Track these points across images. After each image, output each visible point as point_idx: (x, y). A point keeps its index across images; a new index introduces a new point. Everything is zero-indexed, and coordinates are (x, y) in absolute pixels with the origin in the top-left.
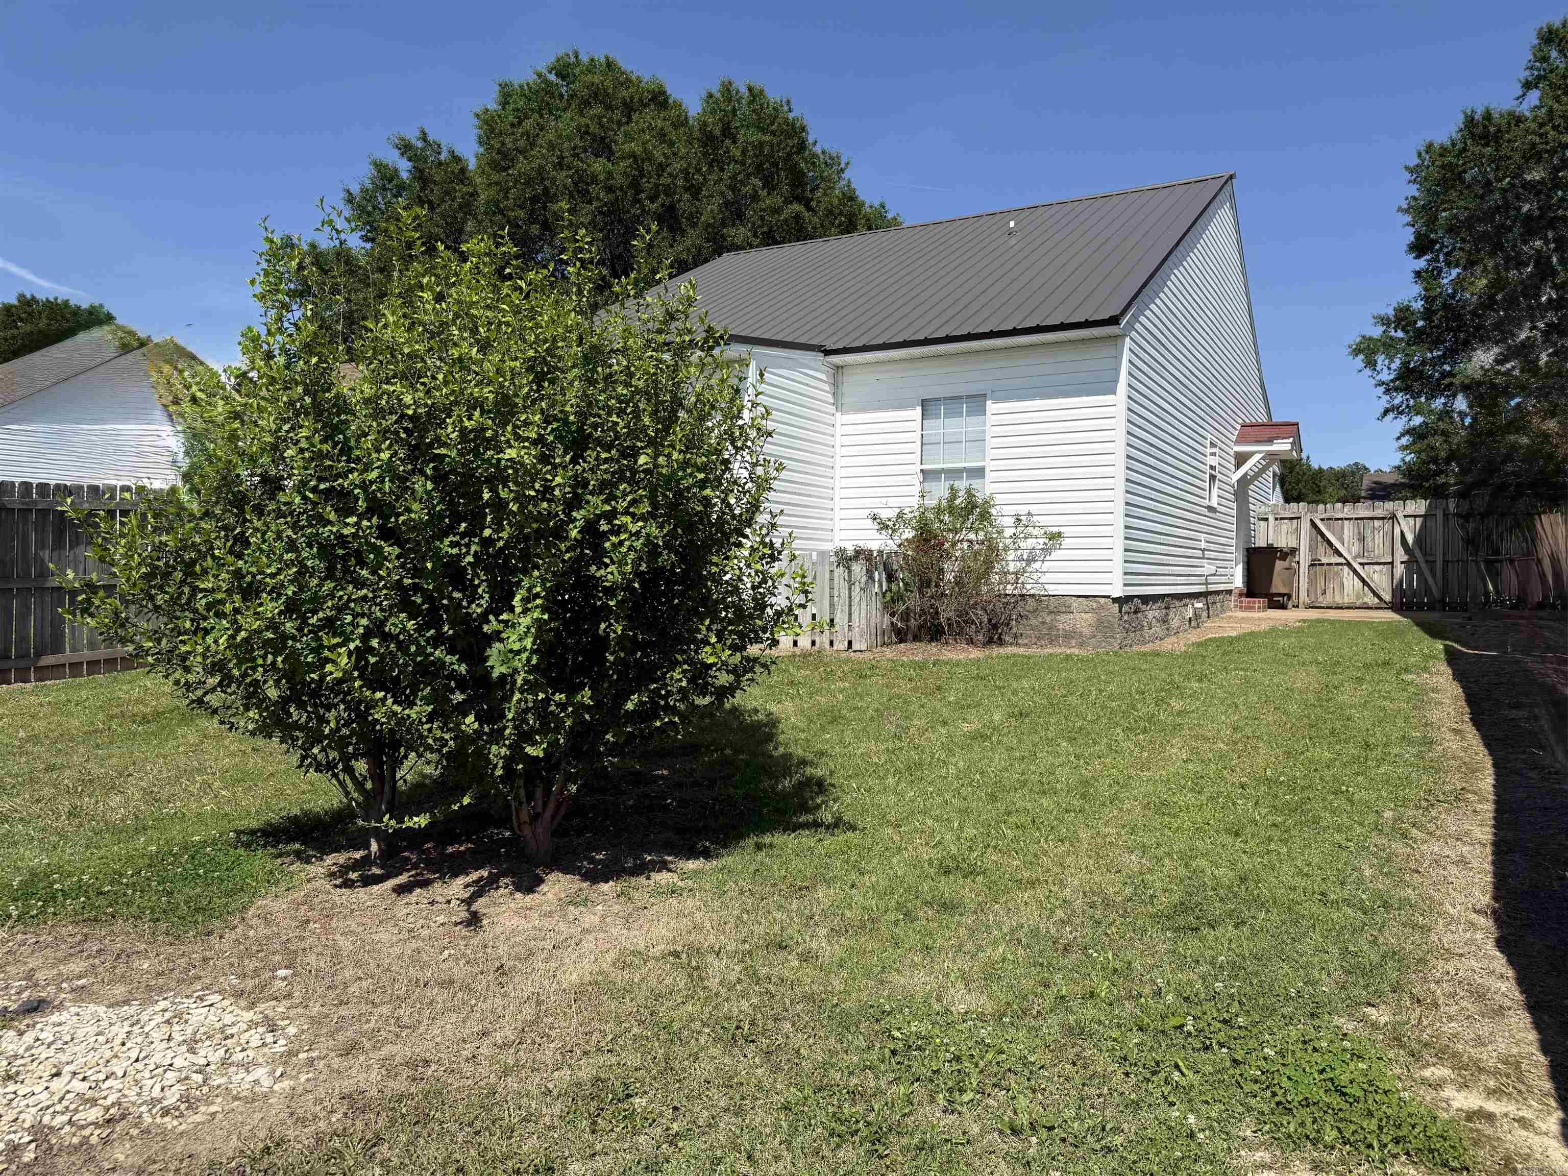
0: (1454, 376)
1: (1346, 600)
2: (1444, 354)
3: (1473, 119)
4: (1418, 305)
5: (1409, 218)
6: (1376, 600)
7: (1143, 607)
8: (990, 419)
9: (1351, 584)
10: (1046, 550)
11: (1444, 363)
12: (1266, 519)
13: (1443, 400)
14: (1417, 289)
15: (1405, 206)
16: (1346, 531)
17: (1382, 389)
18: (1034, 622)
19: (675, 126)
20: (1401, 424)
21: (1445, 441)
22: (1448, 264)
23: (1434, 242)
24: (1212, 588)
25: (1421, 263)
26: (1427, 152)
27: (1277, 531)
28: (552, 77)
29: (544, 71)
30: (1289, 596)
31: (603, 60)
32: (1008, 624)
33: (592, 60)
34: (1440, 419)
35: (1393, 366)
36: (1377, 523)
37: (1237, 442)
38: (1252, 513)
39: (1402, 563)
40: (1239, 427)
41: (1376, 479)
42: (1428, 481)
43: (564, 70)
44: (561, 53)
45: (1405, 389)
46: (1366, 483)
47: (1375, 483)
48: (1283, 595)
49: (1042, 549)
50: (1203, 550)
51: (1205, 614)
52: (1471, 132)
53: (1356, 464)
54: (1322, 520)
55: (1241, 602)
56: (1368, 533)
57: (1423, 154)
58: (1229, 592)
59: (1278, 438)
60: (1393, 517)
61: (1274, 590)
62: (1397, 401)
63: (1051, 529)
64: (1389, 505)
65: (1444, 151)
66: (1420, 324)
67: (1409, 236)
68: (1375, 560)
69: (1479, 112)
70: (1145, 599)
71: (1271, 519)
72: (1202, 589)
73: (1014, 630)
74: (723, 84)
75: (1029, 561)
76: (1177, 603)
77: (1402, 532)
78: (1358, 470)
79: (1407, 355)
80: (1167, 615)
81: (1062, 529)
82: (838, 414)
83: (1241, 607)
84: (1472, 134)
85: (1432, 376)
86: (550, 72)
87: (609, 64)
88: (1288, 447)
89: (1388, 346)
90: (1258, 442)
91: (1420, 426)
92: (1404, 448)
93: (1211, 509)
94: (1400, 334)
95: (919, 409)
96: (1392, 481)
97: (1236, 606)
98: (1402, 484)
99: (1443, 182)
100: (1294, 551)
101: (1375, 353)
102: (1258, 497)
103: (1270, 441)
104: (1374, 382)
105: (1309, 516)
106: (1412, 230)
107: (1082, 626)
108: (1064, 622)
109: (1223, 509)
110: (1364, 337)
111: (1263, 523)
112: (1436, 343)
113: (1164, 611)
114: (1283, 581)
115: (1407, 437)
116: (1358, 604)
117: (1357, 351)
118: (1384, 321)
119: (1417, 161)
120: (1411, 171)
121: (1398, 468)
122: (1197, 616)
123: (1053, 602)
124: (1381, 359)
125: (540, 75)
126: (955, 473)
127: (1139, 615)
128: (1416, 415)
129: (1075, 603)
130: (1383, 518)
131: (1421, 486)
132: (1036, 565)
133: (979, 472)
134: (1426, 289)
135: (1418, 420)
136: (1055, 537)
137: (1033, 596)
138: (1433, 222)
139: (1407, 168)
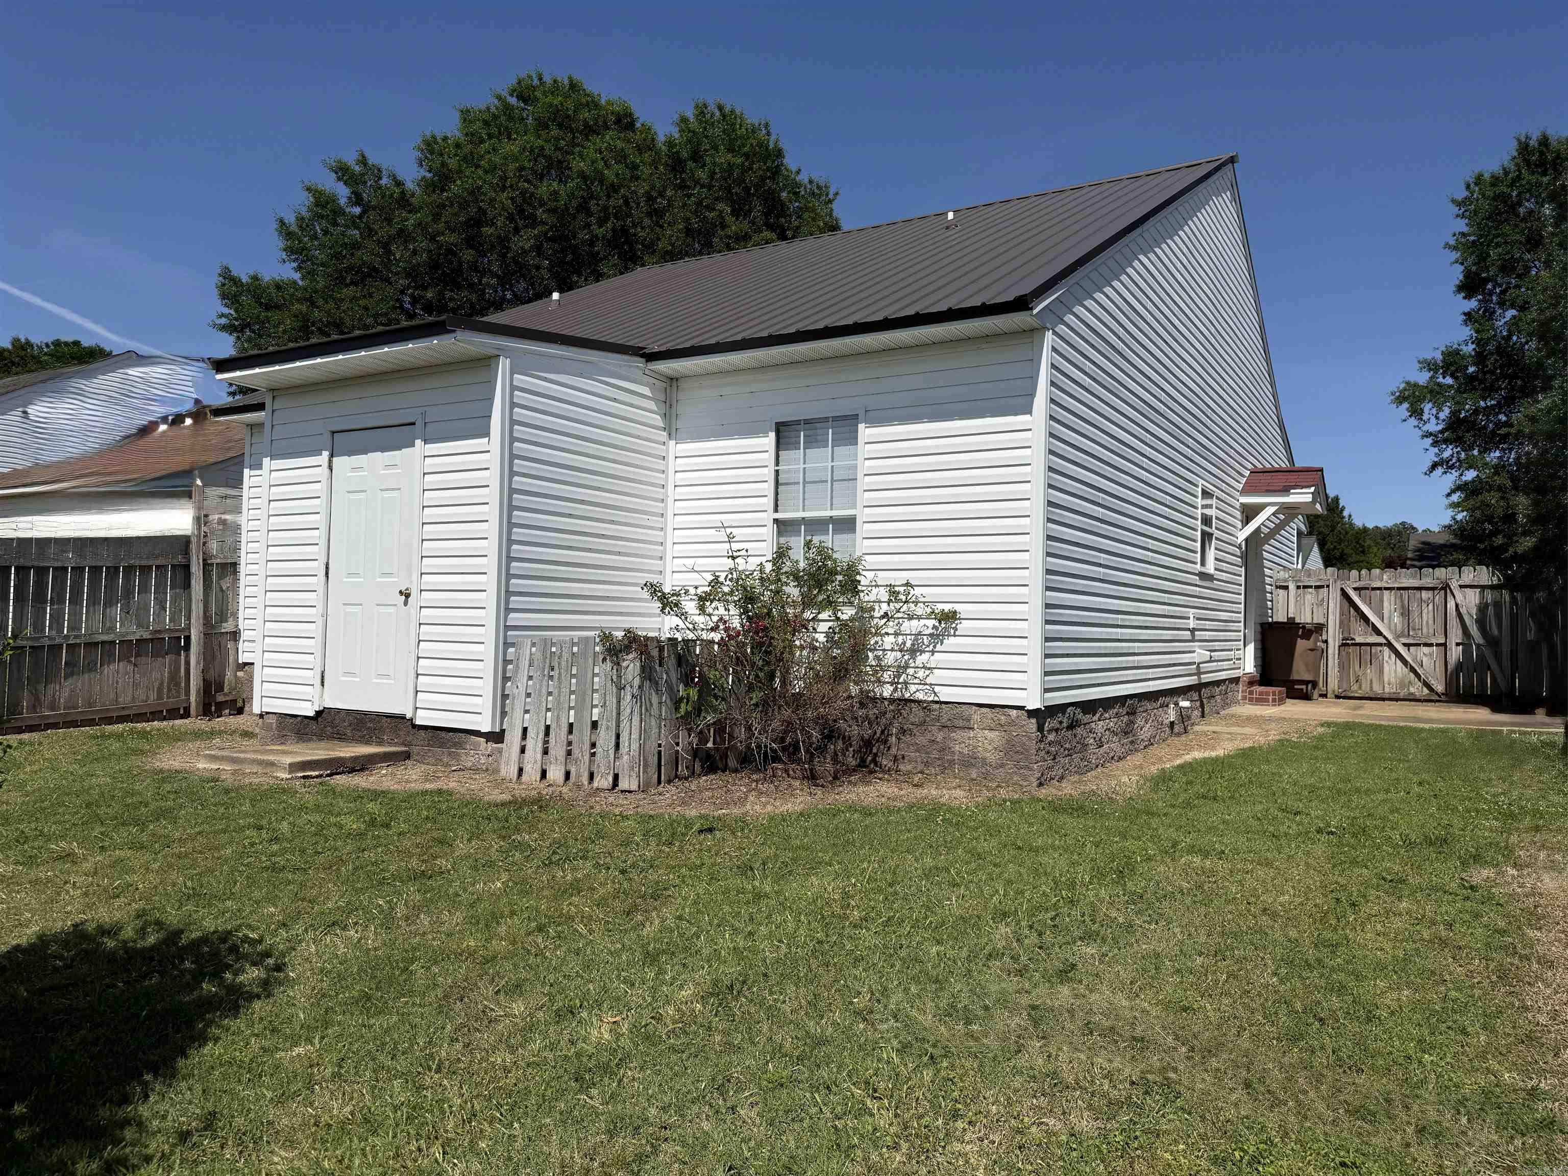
0: (1511, 426)
1: (1387, 690)
2: (1499, 403)
3: (1527, 145)
4: (1469, 349)
5: (1456, 255)
6: (1426, 691)
7: (1087, 718)
8: (864, 449)
9: (1393, 670)
10: (937, 637)
11: (1498, 414)
12: (1286, 588)
13: (1497, 454)
14: (1467, 332)
15: (1452, 242)
16: (1386, 604)
17: (1429, 441)
18: (921, 740)
19: (639, 149)
20: (1451, 478)
21: (1502, 498)
22: (1502, 304)
23: (1486, 281)
24: (1206, 678)
25: (1473, 304)
26: (1476, 184)
27: (1299, 603)
28: (513, 101)
29: (504, 94)
30: (1315, 684)
31: (566, 82)
32: (886, 742)
33: (555, 81)
34: (1496, 473)
35: (1442, 415)
36: (1425, 595)
37: (1245, 492)
38: (1268, 580)
39: (1458, 644)
40: (1247, 473)
41: (1423, 540)
42: (1482, 542)
43: (525, 93)
44: (523, 74)
45: (1455, 441)
46: (1413, 543)
47: (1424, 543)
48: (1306, 683)
49: (931, 635)
50: (1193, 631)
51: (1197, 713)
52: (1525, 160)
53: (1403, 523)
54: (1355, 589)
55: (1251, 693)
56: (1414, 606)
57: (1472, 186)
58: (1236, 680)
59: (1295, 487)
60: (1445, 588)
61: (1295, 676)
62: (1447, 454)
63: (940, 607)
64: (1441, 572)
65: (1495, 180)
66: (1471, 369)
67: (1457, 274)
68: (1424, 641)
69: (1534, 138)
70: (1089, 707)
71: (1292, 587)
72: (1192, 680)
73: (894, 751)
74: (697, 107)
75: (914, 651)
76: (1148, 705)
77: (1457, 605)
78: (1405, 530)
79: (1457, 403)
80: (1132, 722)
81: (958, 607)
82: (673, 443)
83: (1251, 700)
84: (1527, 163)
85: (1485, 427)
86: (512, 95)
87: (573, 86)
88: (1308, 498)
89: (1435, 393)
90: (1270, 492)
91: (1473, 481)
92: (1454, 505)
93: (1204, 576)
94: (1449, 381)
95: (772, 435)
96: (1442, 542)
97: (1244, 698)
98: (1453, 546)
99: (1495, 217)
100: (1319, 628)
101: (1421, 400)
102: (1277, 560)
103: (1286, 490)
104: (1420, 433)
105: (1339, 585)
106: (1462, 268)
107: (986, 750)
108: (961, 743)
109: (1224, 576)
110: (1408, 383)
111: (1282, 592)
112: (1490, 390)
113: (1125, 719)
114: (1307, 665)
115: (1458, 494)
116: (1401, 696)
117: (1400, 399)
118: (1430, 366)
119: (1466, 193)
120: (1459, 204)
121: (1449, 527)
122: (1183, 717)
123: (946, 714)
124: (1427, 407)
125: (499, 98)
126: (816, 525)
127: (1079, 731)
128: (1467, 469)
129: (977, 716)
130: (1433, 589)
131: (1475, 548)
132: (922, 659)
133: (847, 525)
134: (1477, 331)
135: (1470, 475)
136: (949, 617)
137: (919, 702)
138: (1484, 260)
139: (1454, 201)
